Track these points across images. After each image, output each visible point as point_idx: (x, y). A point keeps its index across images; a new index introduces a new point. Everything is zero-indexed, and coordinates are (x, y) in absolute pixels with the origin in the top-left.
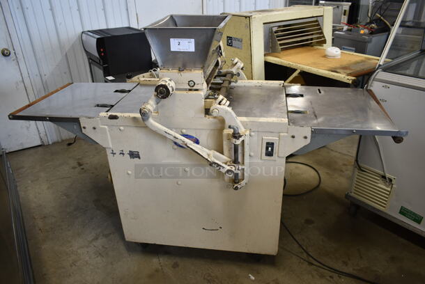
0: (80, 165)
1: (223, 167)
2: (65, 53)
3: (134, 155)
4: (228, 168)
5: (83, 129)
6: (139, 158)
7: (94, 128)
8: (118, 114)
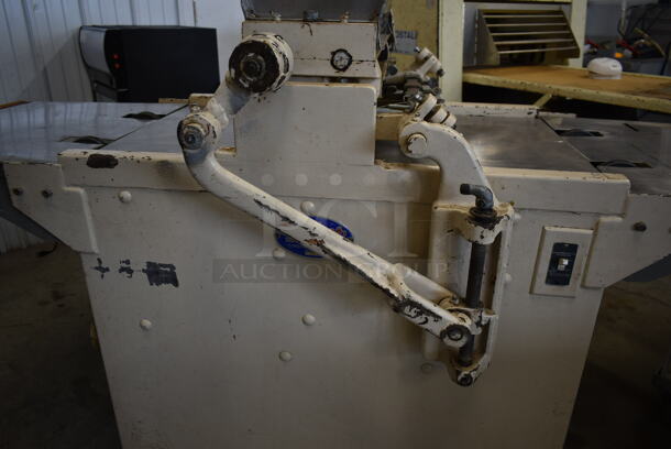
0: (57, 296)
1: (438, 318)
2: (41, 68)
3: (161, 274)
4: (453, 319)
5: (14, 198)
6: (176, 283)
7: (46, 194)
8: (117, 154)
